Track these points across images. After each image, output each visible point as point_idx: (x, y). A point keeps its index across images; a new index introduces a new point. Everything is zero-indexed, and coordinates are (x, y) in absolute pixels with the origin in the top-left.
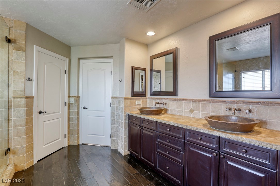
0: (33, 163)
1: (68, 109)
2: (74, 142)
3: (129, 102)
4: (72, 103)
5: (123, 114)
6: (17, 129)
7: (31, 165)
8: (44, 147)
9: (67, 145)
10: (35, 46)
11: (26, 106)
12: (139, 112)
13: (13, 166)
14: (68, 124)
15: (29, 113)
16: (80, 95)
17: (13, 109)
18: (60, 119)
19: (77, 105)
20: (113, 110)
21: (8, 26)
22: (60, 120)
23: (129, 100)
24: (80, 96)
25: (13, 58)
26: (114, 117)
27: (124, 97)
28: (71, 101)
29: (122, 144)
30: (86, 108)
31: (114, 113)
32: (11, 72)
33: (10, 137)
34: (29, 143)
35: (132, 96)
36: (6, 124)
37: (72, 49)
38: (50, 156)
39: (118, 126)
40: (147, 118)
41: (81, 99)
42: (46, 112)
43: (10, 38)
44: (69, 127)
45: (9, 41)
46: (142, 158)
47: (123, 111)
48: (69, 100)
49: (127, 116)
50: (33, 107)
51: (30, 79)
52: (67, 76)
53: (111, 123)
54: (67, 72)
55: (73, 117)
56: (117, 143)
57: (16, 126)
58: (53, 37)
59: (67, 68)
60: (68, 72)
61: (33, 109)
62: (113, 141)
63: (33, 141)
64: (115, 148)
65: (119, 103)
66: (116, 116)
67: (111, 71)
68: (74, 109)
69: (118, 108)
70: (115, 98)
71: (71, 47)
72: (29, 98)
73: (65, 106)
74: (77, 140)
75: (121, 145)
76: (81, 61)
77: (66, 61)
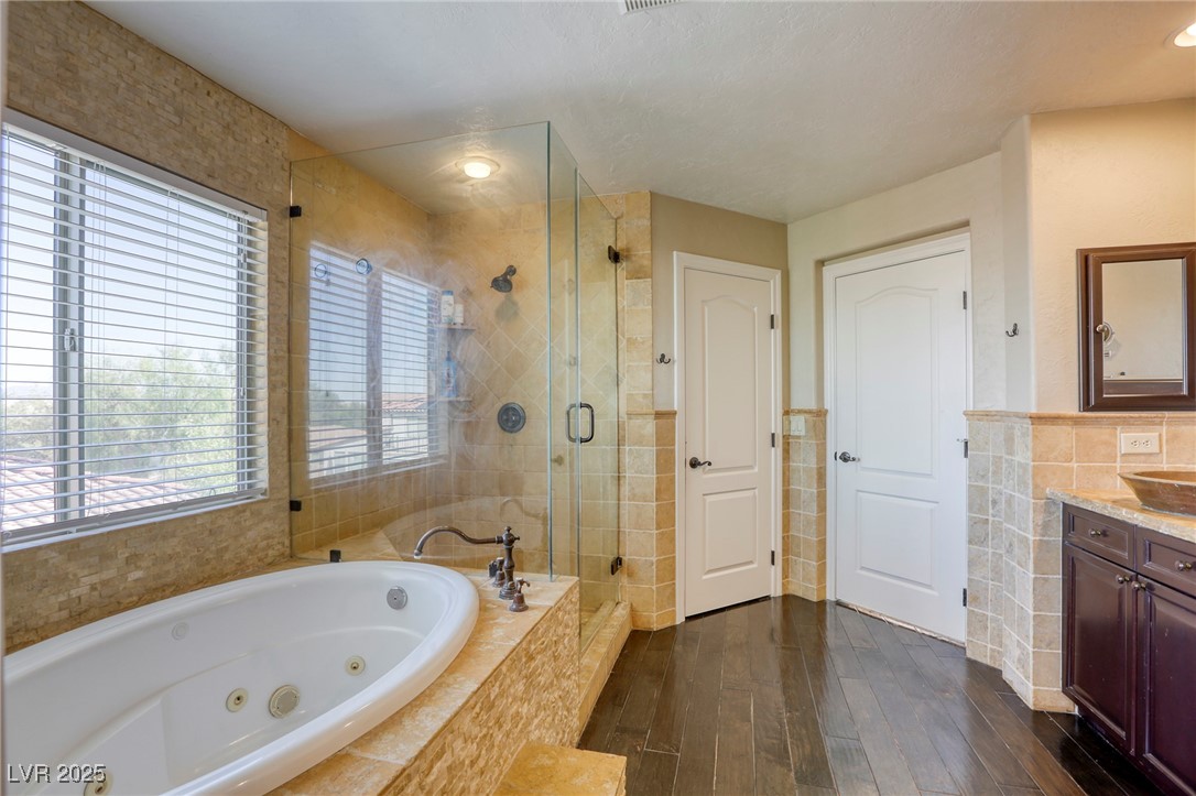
0: (675, 620)
1: (784, 459)
2: (806, 590)
3: (1064, 436)
4: (799, 437)
5: (1027, 495)
6: (637, 506)
7: (668, 624)
8: (705, 577)
9: (779, 593)
10: (675, 253)
11: (657, 440)
12: (1131, 495)
13: (628, 609)
14: (783, 514)
15: (665, 462)
16: (828, 405)
17: (627, 448)
18: (756, 491)
19: (817, 445)
20: (976, 474)
21: (612, 218)
22: (754, 496)
23: (1069, 429)
24: (827, 411)
25: (624, 303)
26: (982, 509)
27: (1034, 410)
28: (793, 427)
29: (1024, 649)
30: (854, 459)
31: (983, 491)
32: (623, 344)
33: (621, 525)
34: (664, 553)
35: (1086, 405)
36: (615, 489)
37: (794, 233)
38: (724, 613)
39: (1001, 556)
40: (1176, 533)
41: (830, 419)
42: (710, 464)
43: (618, 250)
44: (786, 526)
45: (615, 257)
46: (1149, 756)
47: (1030, 482)
48: (786, 425)
49: (1053, 509)
50: (674, 445)
51: (666, 359)
52: (776, 335)
53: (969, 536)
54: (778, 322)
55: (802, 489)
56: (998, 638)
57: (633, 497)
58: (726, 208)
59: (776, 308)
60: (783, 321)
61: (673, 451)
62: (976, 624)
63: (674, 552)
64: (988, 661)
65: (1009, 440)
66: (994, 502)
67: (965, 293)
68: (804, 461)
69: (1004, 465)
70: (987, 415)
71: (790, 228)
72: (665, 416)
73: (773, 446)
74: (815, 581)
75: (1017, 653)
76: (829, 272)
77: (772, 282)
